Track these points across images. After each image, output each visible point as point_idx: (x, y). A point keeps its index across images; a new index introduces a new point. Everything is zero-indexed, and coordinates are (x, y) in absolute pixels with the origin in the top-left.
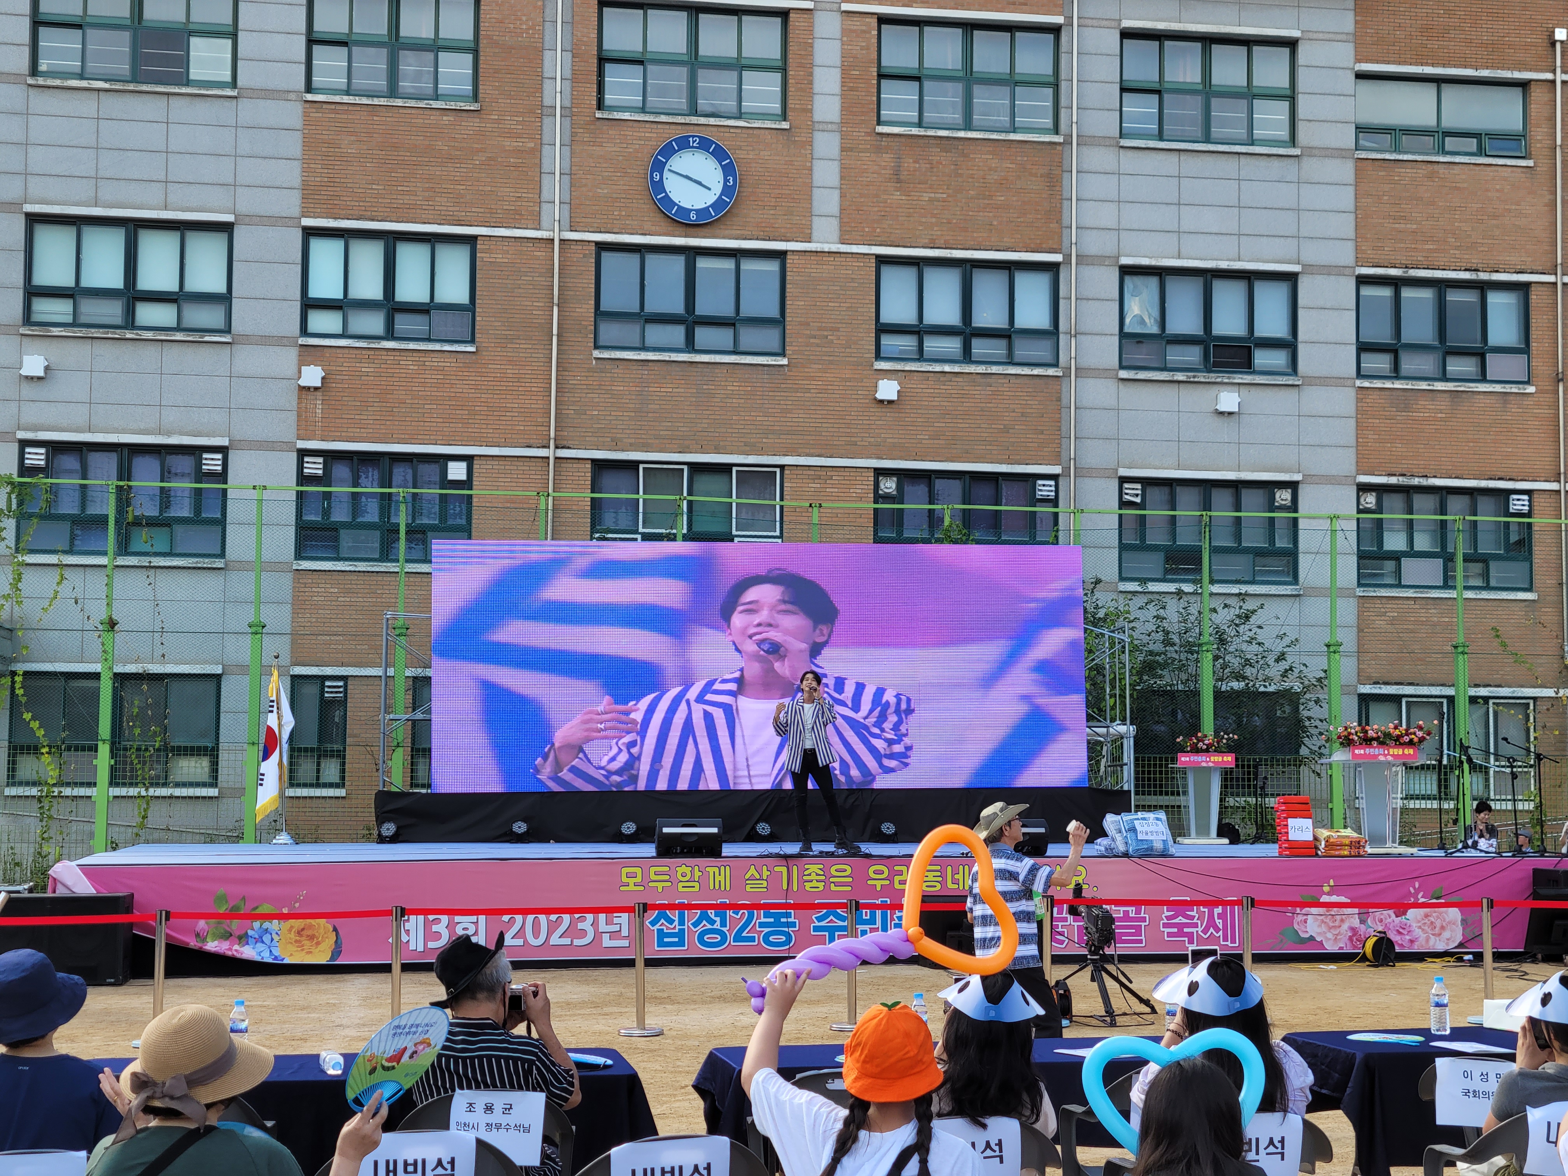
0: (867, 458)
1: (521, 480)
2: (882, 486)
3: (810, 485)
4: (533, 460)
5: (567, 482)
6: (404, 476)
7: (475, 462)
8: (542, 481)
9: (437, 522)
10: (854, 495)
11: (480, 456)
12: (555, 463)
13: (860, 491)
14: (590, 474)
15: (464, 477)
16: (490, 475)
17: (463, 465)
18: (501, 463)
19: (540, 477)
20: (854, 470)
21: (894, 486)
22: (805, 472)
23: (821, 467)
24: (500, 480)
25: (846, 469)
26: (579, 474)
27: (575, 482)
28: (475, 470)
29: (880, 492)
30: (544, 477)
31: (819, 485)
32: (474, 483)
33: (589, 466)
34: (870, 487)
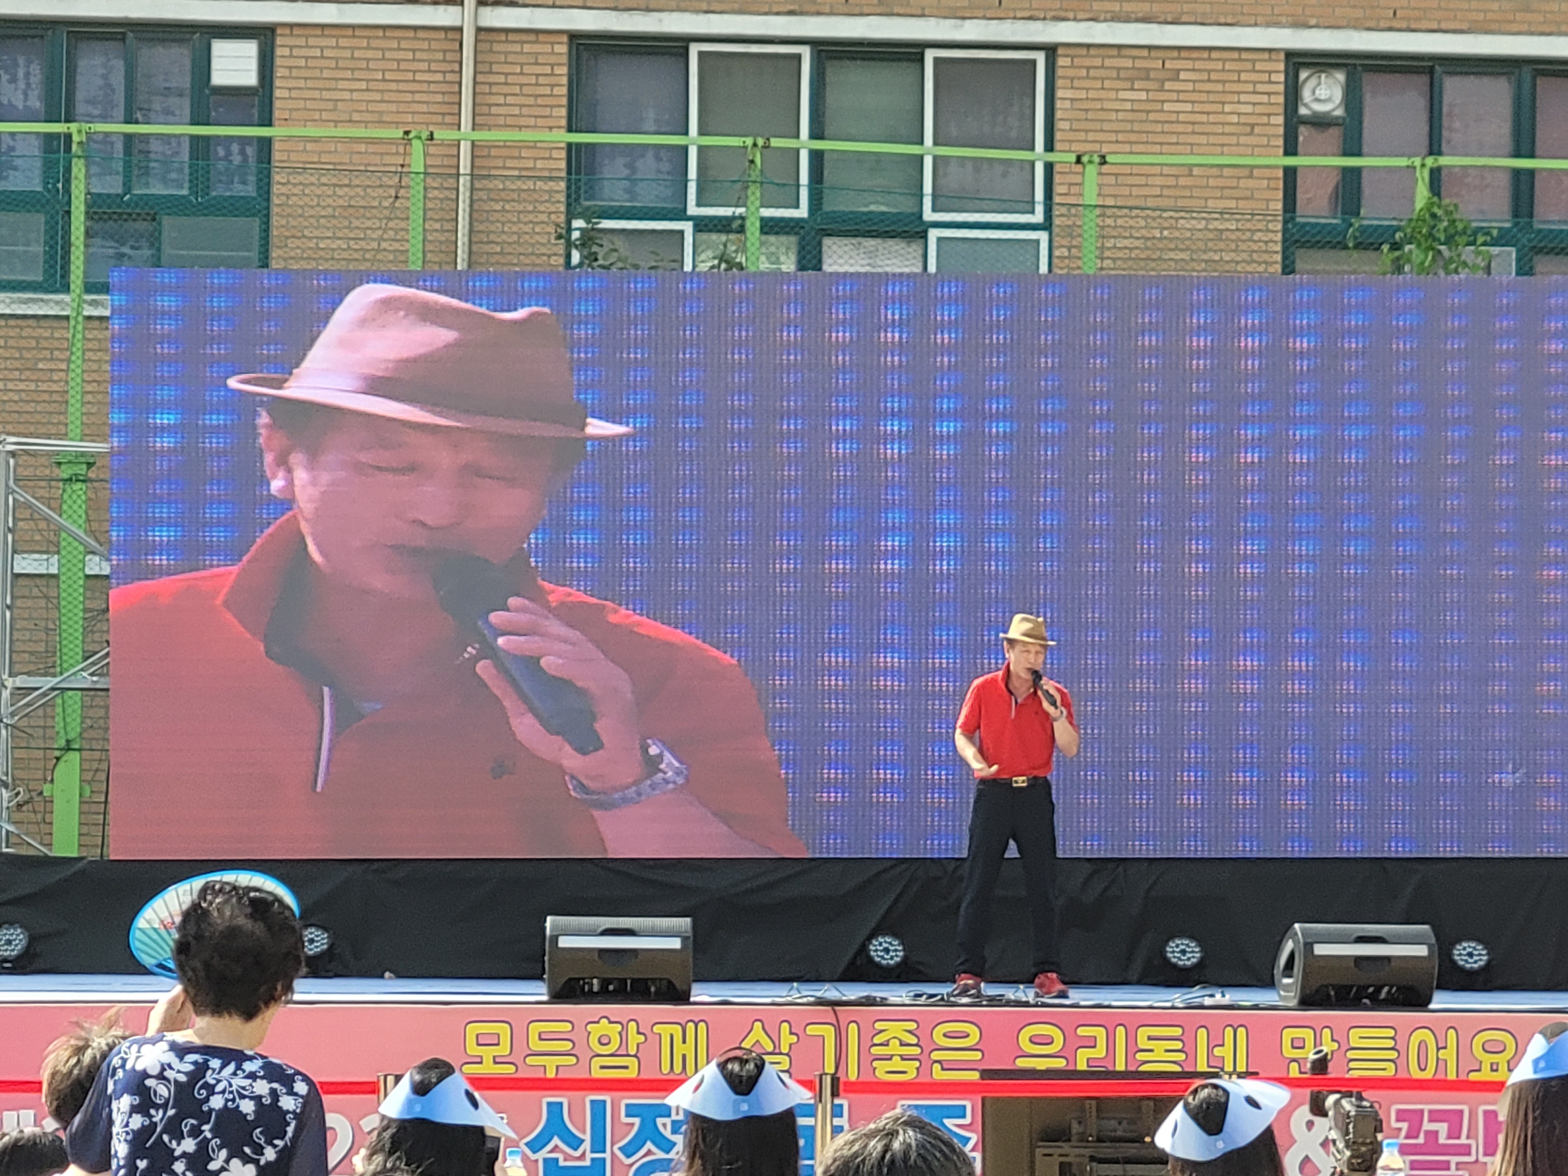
0: (1268, 25)
1: (393, 86)
2: (1306, 94)
3: (1122, 95)
4: (421, 34)
5: (506, 89)
6: (105, 77)
7: (279, 41)
8: (445, 88)
9: (185, 192)
10: (1235, 119)
11: (292, 26)
12: (477, 41)
13: (1249, 109)
14: (564, 70)
15: (250, 79)
16: (316, 73)
17: (250, 49)
18: (343, 42)
19: (439, 77)
20: (1236, 55)
21: (1338, 95)
22: (1108, 62)
23: (1150, 48)
24: (342, 85)
25: (1214, 55)
26: (538, 70)
27: (526, 90)
28: (278, 62)
29: (1303, 111)
30: (449, 77)
31: (1143, 96)
32: (278, 93)
33: (563, 49)
34: (1274, 99)
